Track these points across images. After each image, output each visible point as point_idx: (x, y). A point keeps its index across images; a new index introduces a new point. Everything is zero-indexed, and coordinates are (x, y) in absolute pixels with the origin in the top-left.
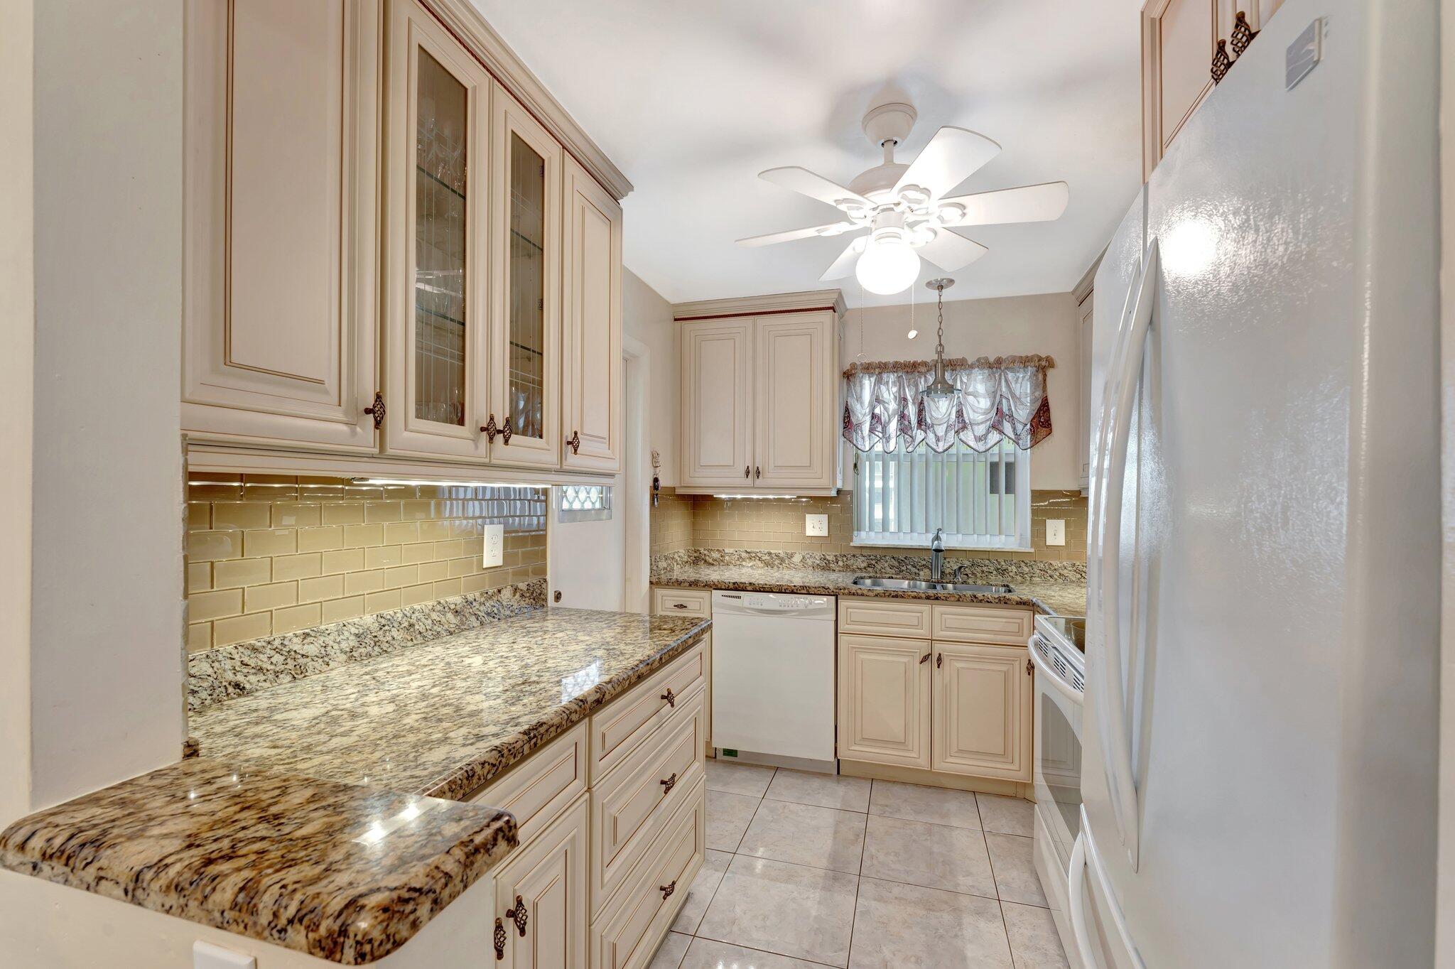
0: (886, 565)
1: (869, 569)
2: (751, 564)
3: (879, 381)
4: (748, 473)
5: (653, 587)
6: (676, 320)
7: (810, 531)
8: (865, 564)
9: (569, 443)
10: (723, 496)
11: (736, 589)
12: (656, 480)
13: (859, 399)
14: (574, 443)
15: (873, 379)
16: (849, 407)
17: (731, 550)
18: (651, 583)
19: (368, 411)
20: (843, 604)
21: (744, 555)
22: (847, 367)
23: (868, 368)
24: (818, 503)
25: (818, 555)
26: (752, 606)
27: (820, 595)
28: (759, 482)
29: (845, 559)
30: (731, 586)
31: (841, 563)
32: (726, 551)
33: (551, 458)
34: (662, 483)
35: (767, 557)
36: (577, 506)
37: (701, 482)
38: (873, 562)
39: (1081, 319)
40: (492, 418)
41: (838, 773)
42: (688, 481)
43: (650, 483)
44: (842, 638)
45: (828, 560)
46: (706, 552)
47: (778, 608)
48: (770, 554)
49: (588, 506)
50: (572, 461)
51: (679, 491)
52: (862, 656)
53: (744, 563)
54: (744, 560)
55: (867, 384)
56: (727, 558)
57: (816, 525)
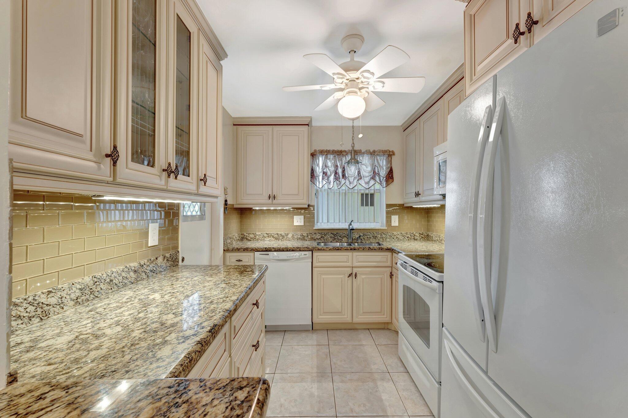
0: (329, 237)
1: (321, 239)
2: (269, 239)
3: (326, 158)
4: (269, 197)
5: (225, 252)
6: (234, 125)
7: (296, 223)
8: (320, 237)
9: (201, 180)
10: (257, 208)
11: (266, 251)
12: (226, 201)
13: (318, 165)
14: (204, 180)
15: (324, 157)
16: (314, 169)
17: (259, 233)
18: (224, 250)
19: (107, 156)
20: (315, 254)
21: (265, 235)
22: (313, 151)
23: (322, 152)
24: (298, 210)
25: (299, 233)
26: (274, 258)
27: (305, 251)
28: (275, 202)
29: (311, 235)
30: (264, 249)
31: (309, 237)
32: (257, 234)
33: (192, 188)
34: (229, 202)
35: (276, 236)
36: (189, 214)
37: (245, 201)
38: (323, 236)
39: (405, 137)
40: (169, 164)
41: (312, 329)
42: (240, 201)
43: (223, 202)
44: (314, 269)
45: (304, 236)
46: (247, 235)
47: (286, 258)
48: (278, 234)
49: (194, 213)
50: (203, 189)
51: (235, 206)
52: (323, 276)
53: (265, 239)
54: (265, 237)
55: (321, 160)
56: (257, 237)
57: (298, 221)
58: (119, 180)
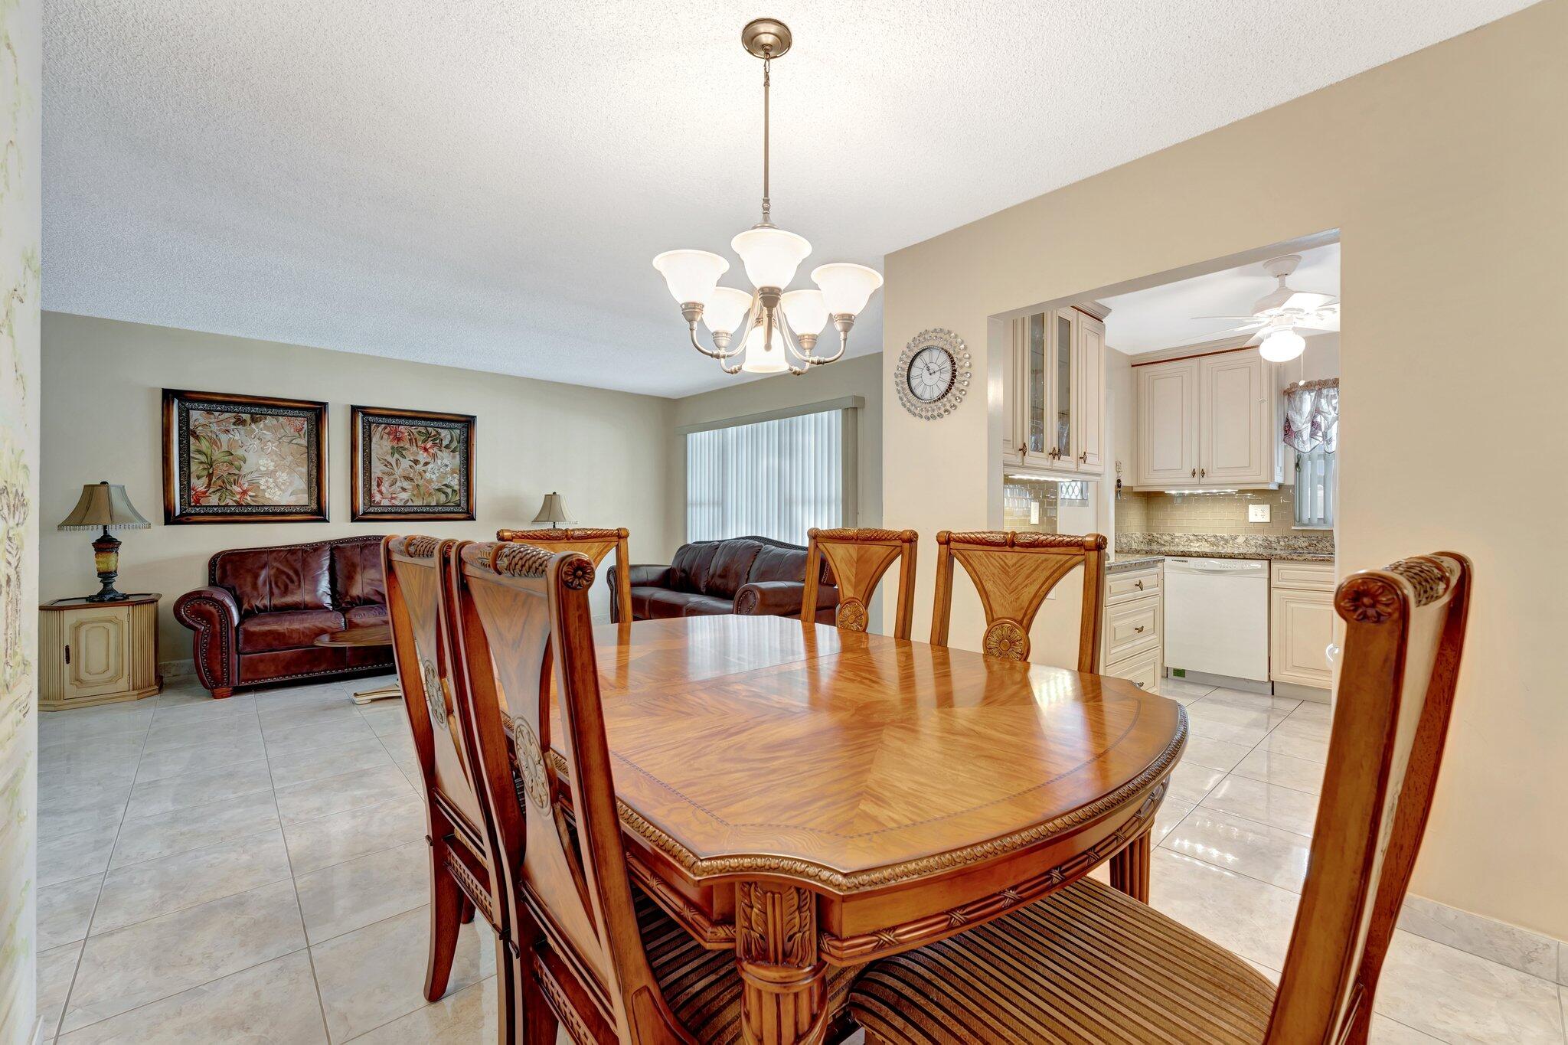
0: (1328, 544)
1: (1310, 548)
2: (1198, 545)
3: (1319, 395)
4: (1194, 474)
5: (1117, 554)
6: (1133, 366)
7: (1252, 518)
8: (1306, 544)
9: (1081, 458)
10: (1173, 492)
11: (1184, 556)
12: (1119, 481)
13: (1299, 411)
14: (1084, 458)
15: (1313, 394)
16: (1290, 418)
17: (1180, 534)
18: (1116, 551)
19: (1020, 450)
20: (1275, 566)
21: (1191, 537)
22: (1287, 386)
23: (1309, 387)
24: (1262, 495)
25: (1260, 537)
26: (1197, 567)
27: (1250, 559)
28: (1204, 480)
29: (1286, 540)
30: (1180, 553)
31: (1282, 543)
32: (1176, 534)
33: (1072, 466)
34: (1123, 483)
35: (1212, 539)
36: (1067, 497)
37: (1153, 482)
38: (1315, 542)
41: (1273, 694)
42: (1143, 481)
43: (1115, 483)
44: (1274, 592)
45: (1271, 542)
46: (1158, 536)
47: (1218, 569)
48: (1215, 536)
49: (1073, 497)
50: (1083, 467)
51: (1136, 490)
53: (1192, 544)
54: (1191, 541)
55: (1307, 401)
56: (1177, 540)
57: (1259, 513)
58: (1025, 464)
